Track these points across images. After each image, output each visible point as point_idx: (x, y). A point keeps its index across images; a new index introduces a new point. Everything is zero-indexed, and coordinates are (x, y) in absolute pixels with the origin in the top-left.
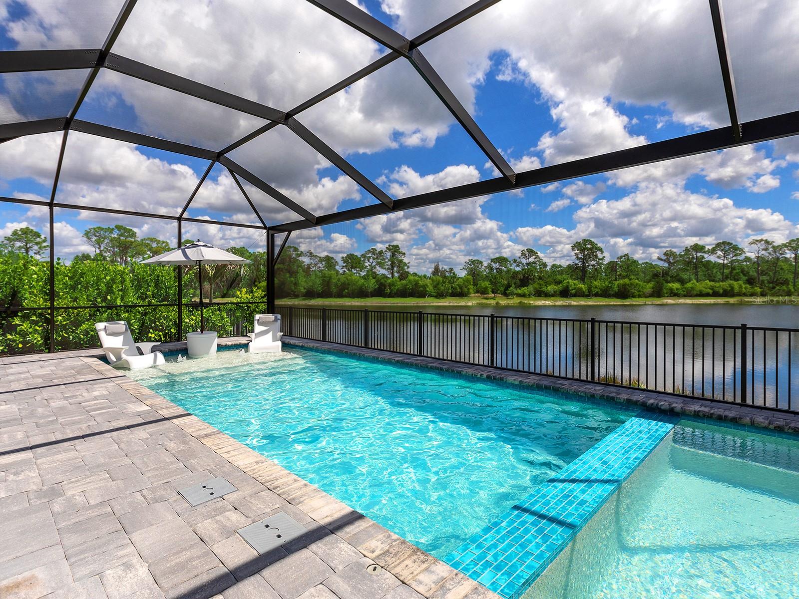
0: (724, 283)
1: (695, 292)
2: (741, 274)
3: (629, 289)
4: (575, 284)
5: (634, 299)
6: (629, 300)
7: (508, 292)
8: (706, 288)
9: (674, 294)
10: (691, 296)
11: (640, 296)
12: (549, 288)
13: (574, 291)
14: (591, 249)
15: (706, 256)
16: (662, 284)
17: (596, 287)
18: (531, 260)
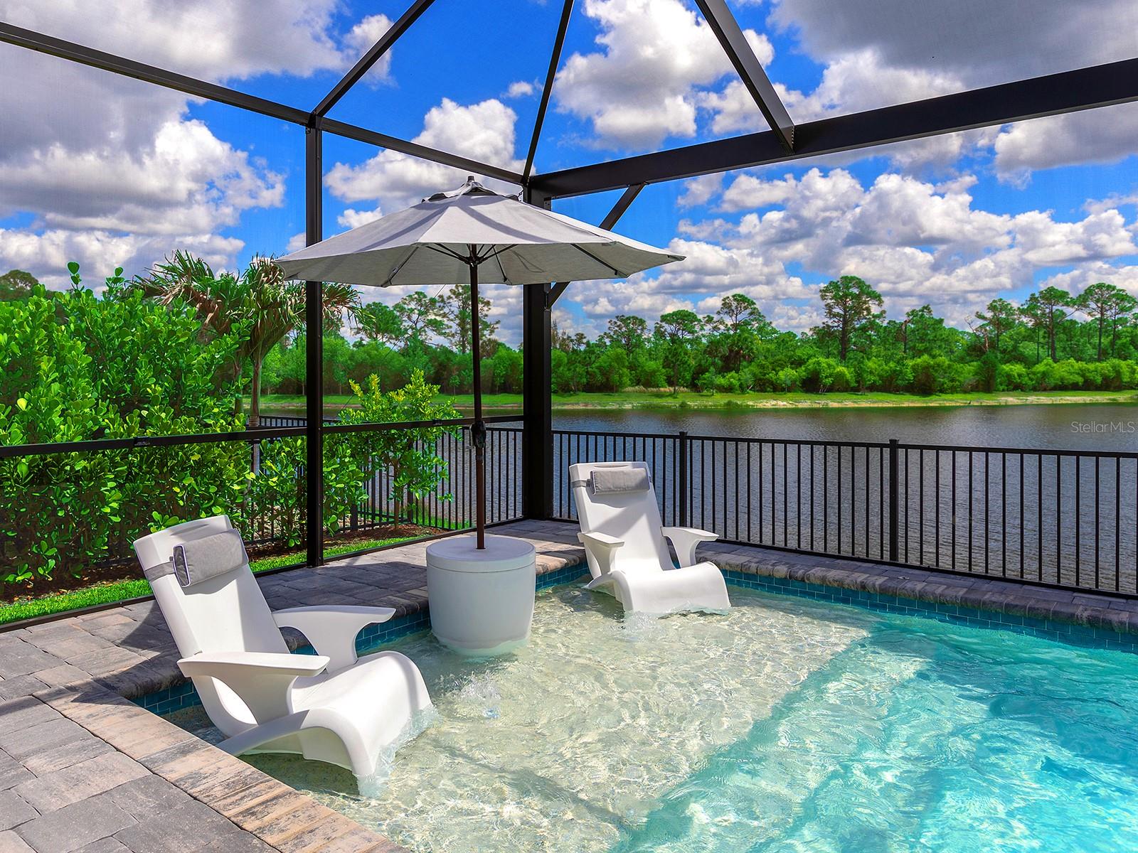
0: (1104, 364)
1: (1052, 382)
2: (1132, 347)
3: (936, 375)
4: (829, 366)
5: (944, 396)
6: (934, 397)
7: (699, 383)
8: (1071, 374)
9: (1015, 386)
10: (1045, 390)
11: (953, 390)
12: (782, 374)
13: (829, 381)
14: (858, 297)
15: (1068, 310)
16: (994, 366)
17: (871, 373)
18: (744, 316)
